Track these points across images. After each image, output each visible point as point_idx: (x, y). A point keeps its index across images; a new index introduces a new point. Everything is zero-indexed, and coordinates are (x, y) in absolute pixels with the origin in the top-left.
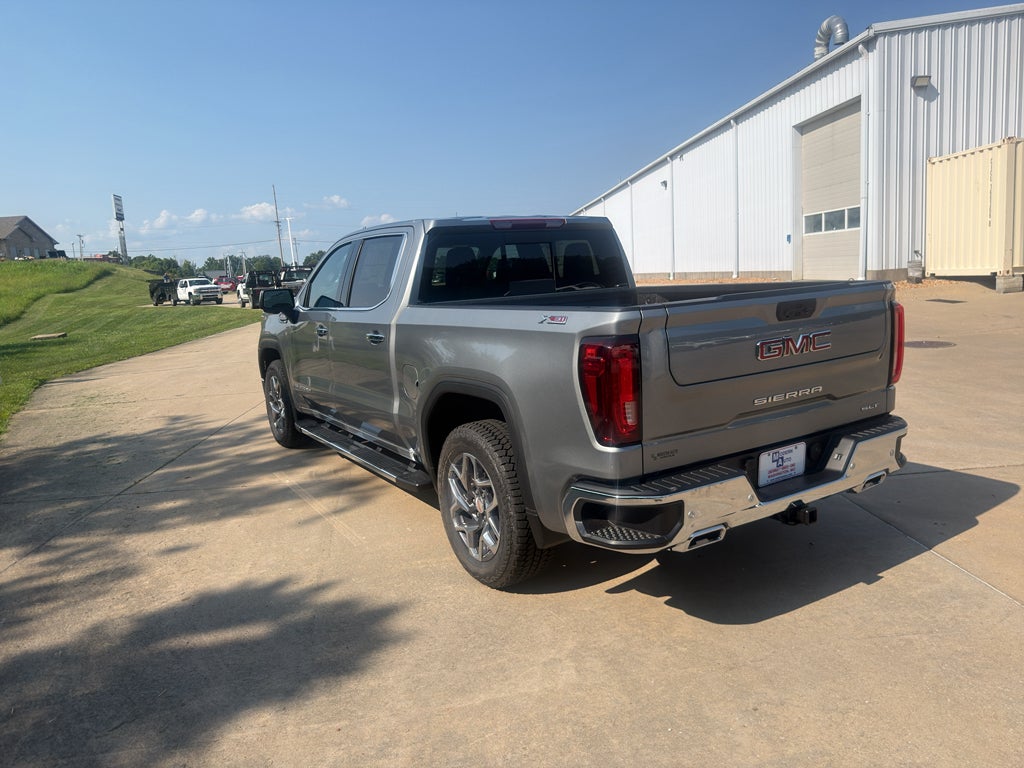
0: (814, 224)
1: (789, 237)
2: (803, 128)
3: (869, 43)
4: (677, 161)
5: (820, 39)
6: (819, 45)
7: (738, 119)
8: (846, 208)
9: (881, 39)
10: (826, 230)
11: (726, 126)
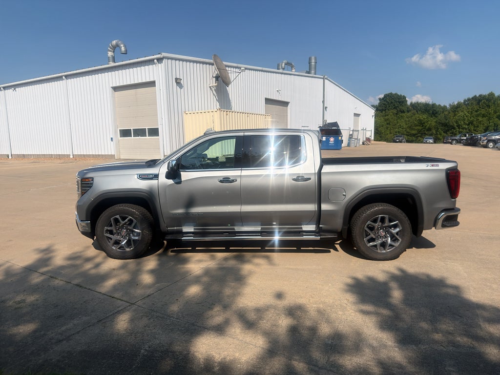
0: (125, 133)
1: (112, 139)
2: (116, 89)
3: (160, 60)
4: (11, 91)
5: (111, 48)
6: (110, 51)
7: (67, 77)
8: (147, 128)
9: (165, 60)
10: (134, 137)
11: (60, 78)
